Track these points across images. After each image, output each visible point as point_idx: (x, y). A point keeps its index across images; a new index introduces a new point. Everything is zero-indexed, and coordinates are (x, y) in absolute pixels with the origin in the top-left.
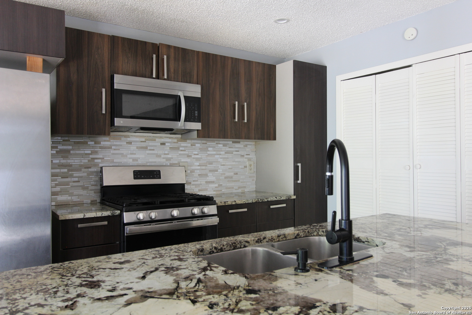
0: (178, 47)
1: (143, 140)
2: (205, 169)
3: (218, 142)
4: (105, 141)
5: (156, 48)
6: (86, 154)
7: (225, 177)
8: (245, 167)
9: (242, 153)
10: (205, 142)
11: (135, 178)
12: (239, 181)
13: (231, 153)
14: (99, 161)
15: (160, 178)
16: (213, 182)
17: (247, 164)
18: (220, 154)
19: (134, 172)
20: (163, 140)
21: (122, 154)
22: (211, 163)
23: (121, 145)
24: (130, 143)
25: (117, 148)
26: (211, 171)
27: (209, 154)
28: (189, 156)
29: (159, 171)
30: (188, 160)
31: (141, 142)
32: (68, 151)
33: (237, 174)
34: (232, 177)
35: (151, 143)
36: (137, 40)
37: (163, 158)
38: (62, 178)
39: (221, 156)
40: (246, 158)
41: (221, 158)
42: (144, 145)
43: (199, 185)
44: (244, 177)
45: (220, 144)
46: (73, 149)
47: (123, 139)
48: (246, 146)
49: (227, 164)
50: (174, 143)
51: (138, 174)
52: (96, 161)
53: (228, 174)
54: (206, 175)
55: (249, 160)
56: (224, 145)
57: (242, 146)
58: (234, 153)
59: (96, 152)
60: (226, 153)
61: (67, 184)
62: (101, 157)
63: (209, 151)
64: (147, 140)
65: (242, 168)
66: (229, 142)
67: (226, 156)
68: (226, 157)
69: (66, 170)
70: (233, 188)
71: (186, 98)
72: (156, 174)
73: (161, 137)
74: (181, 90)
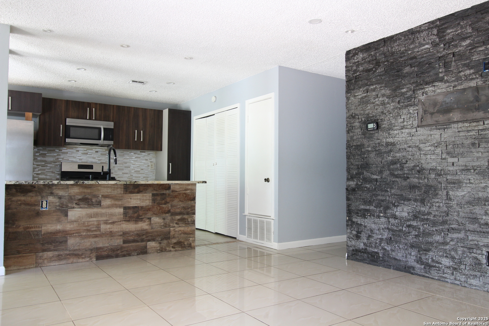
0: (102, 104)
1: (86, 149)
2: (122, 166)
3: (131, 152)
4: (64, 150)
5: (89, 105)
6: (54, 156)
7: (135, 171)
8: (149, 166)
9: (147, 158)
10: (122, 151)
11: (78, 168)
12: (144, 173)
13: (140, 158)
14: (61, 159)
15: (93, 169)
17: (150, 164)
18: (132, 158)
19: (78, 165)
20: (96, 150)
21: (74, 156)
23: (73, 152)
24: (78, 151)
25: (71, 153)
26: (125, 167)
27: (125, 158)
29: (92, 166)
31: (84, 150)
32: (45, 154)
33: (143, 170)
34: (139, 171)
35: (90, 151)
36: (79, 102)
37: (97, 159)
38: (42, 167)
39: (132, 159)
40: (149, 161)
41: (132, 160)
42: (86, 152)
43: (118, 174)
44: (147, 172)
45: (132, 153)
46: (47, 153)
47: (74, 149)
48: (149, 154)
49: (136, 164)
50: (104, 151)
51: (80, 166)
52: (59, 159)
53: (136, 169)
54: (123, 169)
55: (151, 162)
56: (135, 153)
57: (147, 154)
58: (141, 158)
59: (60, 155)
60: (135, 158)
61: (44, 170)
62: (62, 157)
63: (125, 156)
64: (88, 150)
65: (146, 167)
66: (138, 152)
68: (136, 160)
69: (44, 163)
70: (140, 177)
71: (104, 129)
72: (91, 167)
73: (96, 148)
74: (102, 125)
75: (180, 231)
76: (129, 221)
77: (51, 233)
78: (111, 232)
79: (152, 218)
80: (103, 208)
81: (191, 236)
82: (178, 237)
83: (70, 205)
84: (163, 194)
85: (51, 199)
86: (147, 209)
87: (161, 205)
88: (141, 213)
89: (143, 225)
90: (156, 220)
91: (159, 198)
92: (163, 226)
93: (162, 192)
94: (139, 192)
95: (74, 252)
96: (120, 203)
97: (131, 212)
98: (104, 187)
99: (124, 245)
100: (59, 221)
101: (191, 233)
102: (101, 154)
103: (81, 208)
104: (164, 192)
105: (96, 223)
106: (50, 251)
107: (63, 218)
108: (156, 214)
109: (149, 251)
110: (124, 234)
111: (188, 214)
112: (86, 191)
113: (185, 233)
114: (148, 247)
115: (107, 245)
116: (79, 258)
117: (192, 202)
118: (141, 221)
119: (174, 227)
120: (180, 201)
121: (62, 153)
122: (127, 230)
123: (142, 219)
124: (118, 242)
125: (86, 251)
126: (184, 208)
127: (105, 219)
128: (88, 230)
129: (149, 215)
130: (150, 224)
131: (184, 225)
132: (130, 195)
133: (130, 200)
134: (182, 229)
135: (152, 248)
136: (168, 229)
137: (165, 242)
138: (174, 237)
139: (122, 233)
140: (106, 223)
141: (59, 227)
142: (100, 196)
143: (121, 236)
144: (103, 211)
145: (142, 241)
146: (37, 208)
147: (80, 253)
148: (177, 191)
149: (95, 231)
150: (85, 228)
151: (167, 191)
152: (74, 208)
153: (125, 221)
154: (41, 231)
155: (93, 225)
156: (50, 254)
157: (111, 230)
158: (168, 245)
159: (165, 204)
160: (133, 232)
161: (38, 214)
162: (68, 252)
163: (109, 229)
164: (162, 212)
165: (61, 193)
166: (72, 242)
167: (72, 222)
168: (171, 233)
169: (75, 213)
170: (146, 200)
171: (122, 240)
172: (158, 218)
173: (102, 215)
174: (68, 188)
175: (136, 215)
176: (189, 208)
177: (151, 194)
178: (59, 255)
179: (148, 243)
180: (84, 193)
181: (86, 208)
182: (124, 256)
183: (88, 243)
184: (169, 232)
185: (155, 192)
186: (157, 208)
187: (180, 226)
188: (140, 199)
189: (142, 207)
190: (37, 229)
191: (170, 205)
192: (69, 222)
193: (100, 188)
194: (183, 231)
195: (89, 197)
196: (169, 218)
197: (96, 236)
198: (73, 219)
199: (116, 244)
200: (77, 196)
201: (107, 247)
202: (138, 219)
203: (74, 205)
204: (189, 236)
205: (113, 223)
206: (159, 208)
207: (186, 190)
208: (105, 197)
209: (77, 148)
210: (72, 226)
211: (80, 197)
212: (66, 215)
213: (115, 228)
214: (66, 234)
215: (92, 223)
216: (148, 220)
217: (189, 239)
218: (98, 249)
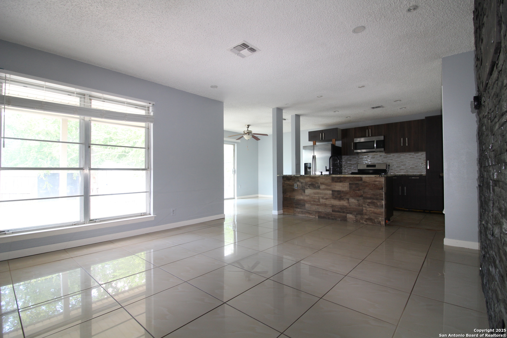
0: (375, 125)
5: (367, 127)
6: (356, 160)
7: (410, 168)
8: (422, 163)
11: (366, 167)
13: (414, 157)
14: (358, 162)
15: (375, 167)
16: (403, 169)
20: (380, 155)
22: (402, 162)
24: (369, 156)
25: (365, 158)
26: (402, 165)
27: (401, 159)
28: (391, 160)
30: (391, 161)
33: (417, 166)
34: (414, 168)
35: (376, 156)
36: (362, 127)
37: (381, 161)
39: (407, 159)
42: (374, 157)
46: (352, 159)
47: (366, 155)
48: (423, 154)
49: (411, 162)
51: (368, 166)
53: (411, 166)
54: (400, 167)
56: (409, 155)
60: (410, 158)
63: (401, 157)
64: (374, 155)
66: (413, 153)
67: (411, 159)
71: (376, 141)
73: (380, 154)
74: (375, 139)
75: (371, 211)
76: (335, 199)
77: (299, 200)
78: (325, 204)
79: (350, 199)
80: (321, 190)
81: (380, 216)
82: (369, 215)
83: (306, 187)
84: (357, 184)
85: (298, 183)
86: (346, 193)
87: (355, 191)
88: (342, 195)
89: (344, 203)
90: (352, 200)
91: (354, 186)
92: (358, 205)
93: (356, 183)
94: (340, 182)
95: (308, 211)
96: (330, 188)
97: (336, 193)
98: (321, 178)
99: (333, 213)
100: (302, 195)
101: (380, 213)
102: (384, 157)
103: (310, 189)
104: (358, 182)
105: (318, 198)
106: (299, 208)
107: (303, 193)
108: (352, 197)
109: (348, 220)
110: (333, 206)
111: (377, 199)
112: (312, 180)
113: (375, 213)
114: (347, 217)
115: (323, 211)
116: (310, 215)
117: (381, 191)
118: (343, 200)
119: (366, 207)
120: (370, 189)
121: (360, 158)
122: (334, 204)
123: (343, 199)
124: (329, 210)
125: (314, 212)
126: (373, 194)
127: (322, 196)
128: (314, 201)
129: (348, 196)
130: (349, 203)
131: (374, 207)
132: (335, 183)
133: (335, 186)
134: (372, 209)
135: (350, 218)
136: (361, 208)
137: (359, 216)
138: (366, 214)
139: (331, 205)
140: (323, 198)
141: (302, 197)
142: (319, 183)
143: (331, 207)
144: (321, 191)
145: (344, 212)
146: (293, 187)
147: (311, 212)
148: (367, 182)
149: (317, 202)
150: (313, 200)
151: (360, 182)
152: (307, 188)
153: (333, 198)
154: (295, 198)
155: (316, 198)
156: (298, 210)
157: (325, 203)
158: (362, 219)
159: (359, 190)
160: (338, 206)
161: (294, 190)
162: (306, 211)
163: (324, 202)
164: (356, 196)
165: (302, 181)
166: (307, 206)
167: (307, 196)
168: (364, 211)
169: (308, 191)
170: (345, 187)
171: (331, 210)
172: (353, 200)
173: (321, 194)
174: (304, 178)
175: (339, 196)
176: (378, 195)
177: (348, 184)
178: (302, 212)
179: (348, 215)
180: (312, 181)
181: (313, 189)
182: (333, 219)
183: (314, 208)
184: (362, 210)
185: (351, 182)
186: (353, 192)
187: (370, 207)
188: (341, 186)
189: (343, 191)
190: (293, 197)
191: (362, 192)
192: (306, 196)
193: (319, 179)
194: (373, 211)
195: (314, 183)
196: (362, 200)
197: (318, 205)
198: (307, 194)
199: (328, 212)
200: (309, 183)
201: (323, 212)
202: (340, 199)
203: (308, 187)
204: (378, 216)
205: (326, 199)
206: (354, 193)
207: (375, 181)
208: (322, 184)
209: (368, 154)
210: (307, 198)
211: (310, 183)
212: (305, 192)
213: (328, 202)
214: (305, 201)
215: (316, 197)
216: (347, 200)
217: (378, 218)
218: (319, 212)
